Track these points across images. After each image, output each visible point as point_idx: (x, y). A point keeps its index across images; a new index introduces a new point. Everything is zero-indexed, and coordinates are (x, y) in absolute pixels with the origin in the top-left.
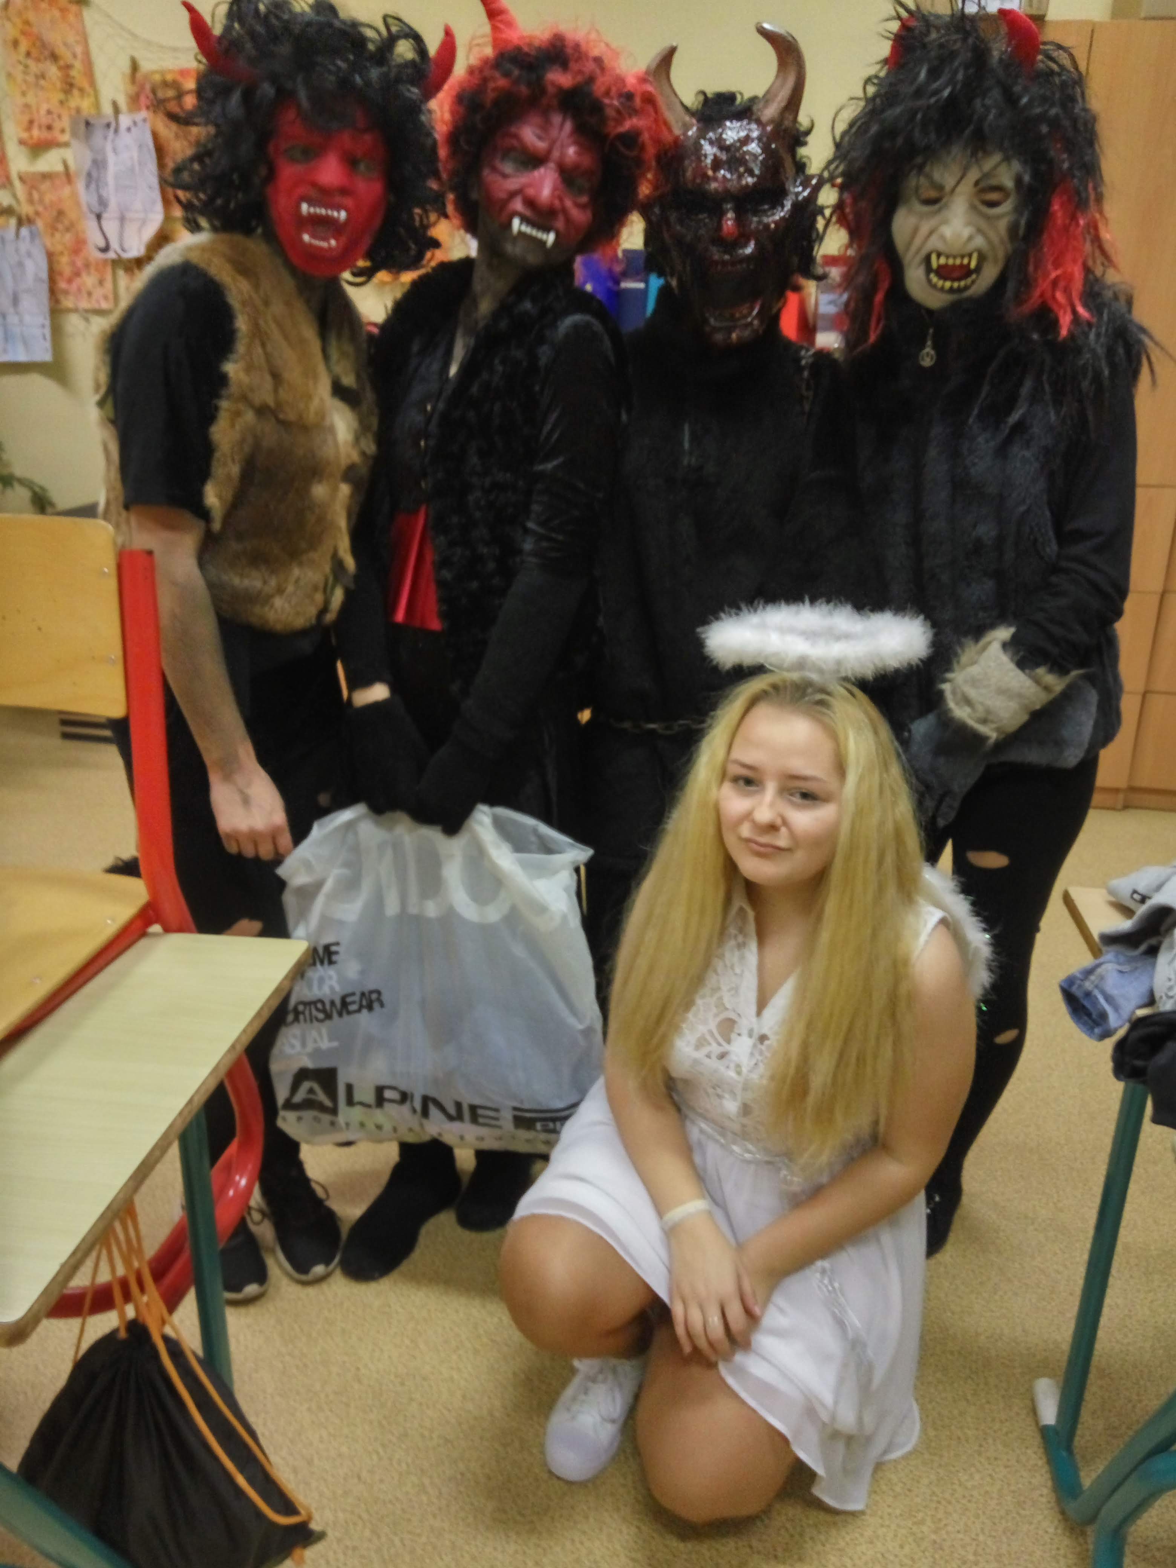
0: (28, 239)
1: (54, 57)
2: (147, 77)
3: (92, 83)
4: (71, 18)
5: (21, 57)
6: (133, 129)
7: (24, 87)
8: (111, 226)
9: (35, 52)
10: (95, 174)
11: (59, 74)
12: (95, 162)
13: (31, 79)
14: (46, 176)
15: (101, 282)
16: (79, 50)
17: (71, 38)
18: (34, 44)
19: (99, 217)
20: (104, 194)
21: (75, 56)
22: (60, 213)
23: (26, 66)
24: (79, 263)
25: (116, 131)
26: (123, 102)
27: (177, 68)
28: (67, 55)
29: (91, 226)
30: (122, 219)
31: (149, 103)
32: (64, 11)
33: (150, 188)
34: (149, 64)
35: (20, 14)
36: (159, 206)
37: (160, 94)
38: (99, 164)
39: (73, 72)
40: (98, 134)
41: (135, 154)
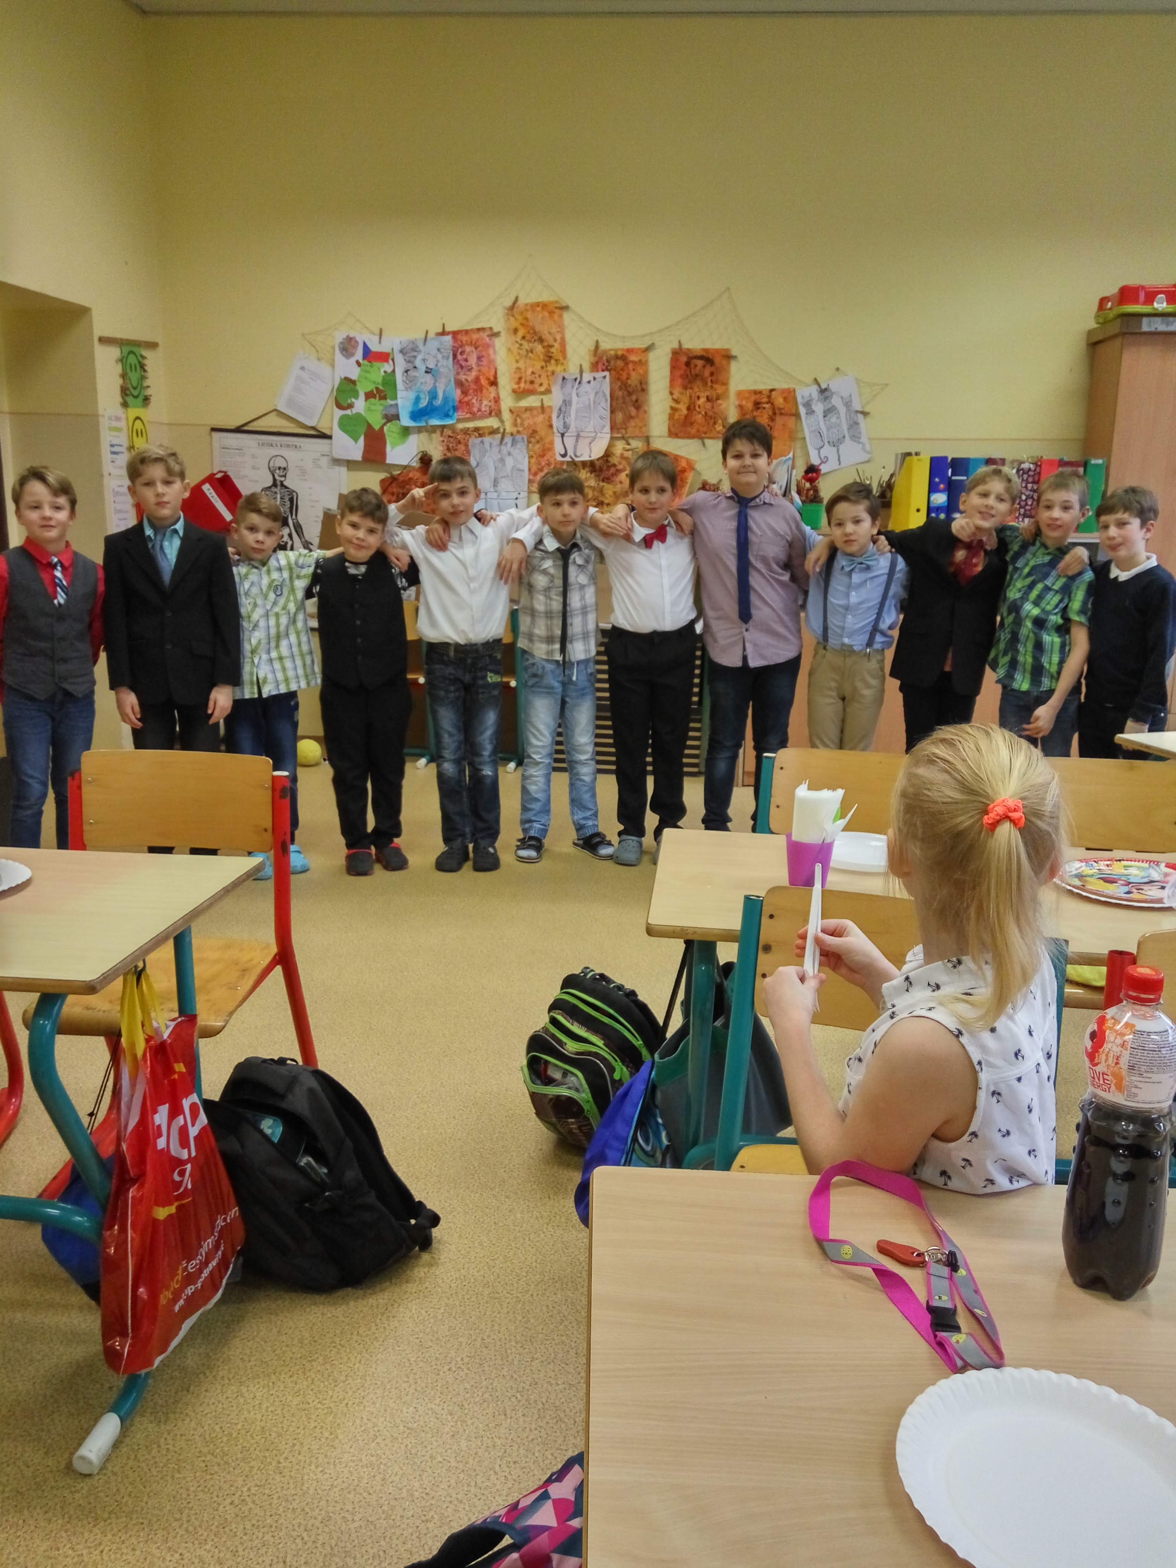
0: (509, 444)
1: (541, 340)
2: (605, 352)
3: (565, 356)
4: (556, 317)
5: (518, 340)
6: (593, 382)
7: (518, 358)
8: (569, 442)
9: (528, 337)
10: (563, 409)
11: (543, 350)
12: (564, 401)
13: (523, 352)
14: (527, 409)
16: (558, 337)
17: (554, 330)
18: (529, 332)
19: (563, 435)
20: (568, 421)
21: (555, 340)
22: (535, 432)
24: (542, 463)
25: (580, 383)
26: (586, 366)
27: (625, 348)
28: (549, 339)
29: (558, 441)
30: (578, 436)
31: (604, 367)
32: (551, 313)
33: (601, 418)
34: (607, 345)
35: (522, 313)
36: (607, 429)
37: (612, 363)
38: (567, 403)
39: (553, 350)
40: (569, 385)
41: (592, 397)
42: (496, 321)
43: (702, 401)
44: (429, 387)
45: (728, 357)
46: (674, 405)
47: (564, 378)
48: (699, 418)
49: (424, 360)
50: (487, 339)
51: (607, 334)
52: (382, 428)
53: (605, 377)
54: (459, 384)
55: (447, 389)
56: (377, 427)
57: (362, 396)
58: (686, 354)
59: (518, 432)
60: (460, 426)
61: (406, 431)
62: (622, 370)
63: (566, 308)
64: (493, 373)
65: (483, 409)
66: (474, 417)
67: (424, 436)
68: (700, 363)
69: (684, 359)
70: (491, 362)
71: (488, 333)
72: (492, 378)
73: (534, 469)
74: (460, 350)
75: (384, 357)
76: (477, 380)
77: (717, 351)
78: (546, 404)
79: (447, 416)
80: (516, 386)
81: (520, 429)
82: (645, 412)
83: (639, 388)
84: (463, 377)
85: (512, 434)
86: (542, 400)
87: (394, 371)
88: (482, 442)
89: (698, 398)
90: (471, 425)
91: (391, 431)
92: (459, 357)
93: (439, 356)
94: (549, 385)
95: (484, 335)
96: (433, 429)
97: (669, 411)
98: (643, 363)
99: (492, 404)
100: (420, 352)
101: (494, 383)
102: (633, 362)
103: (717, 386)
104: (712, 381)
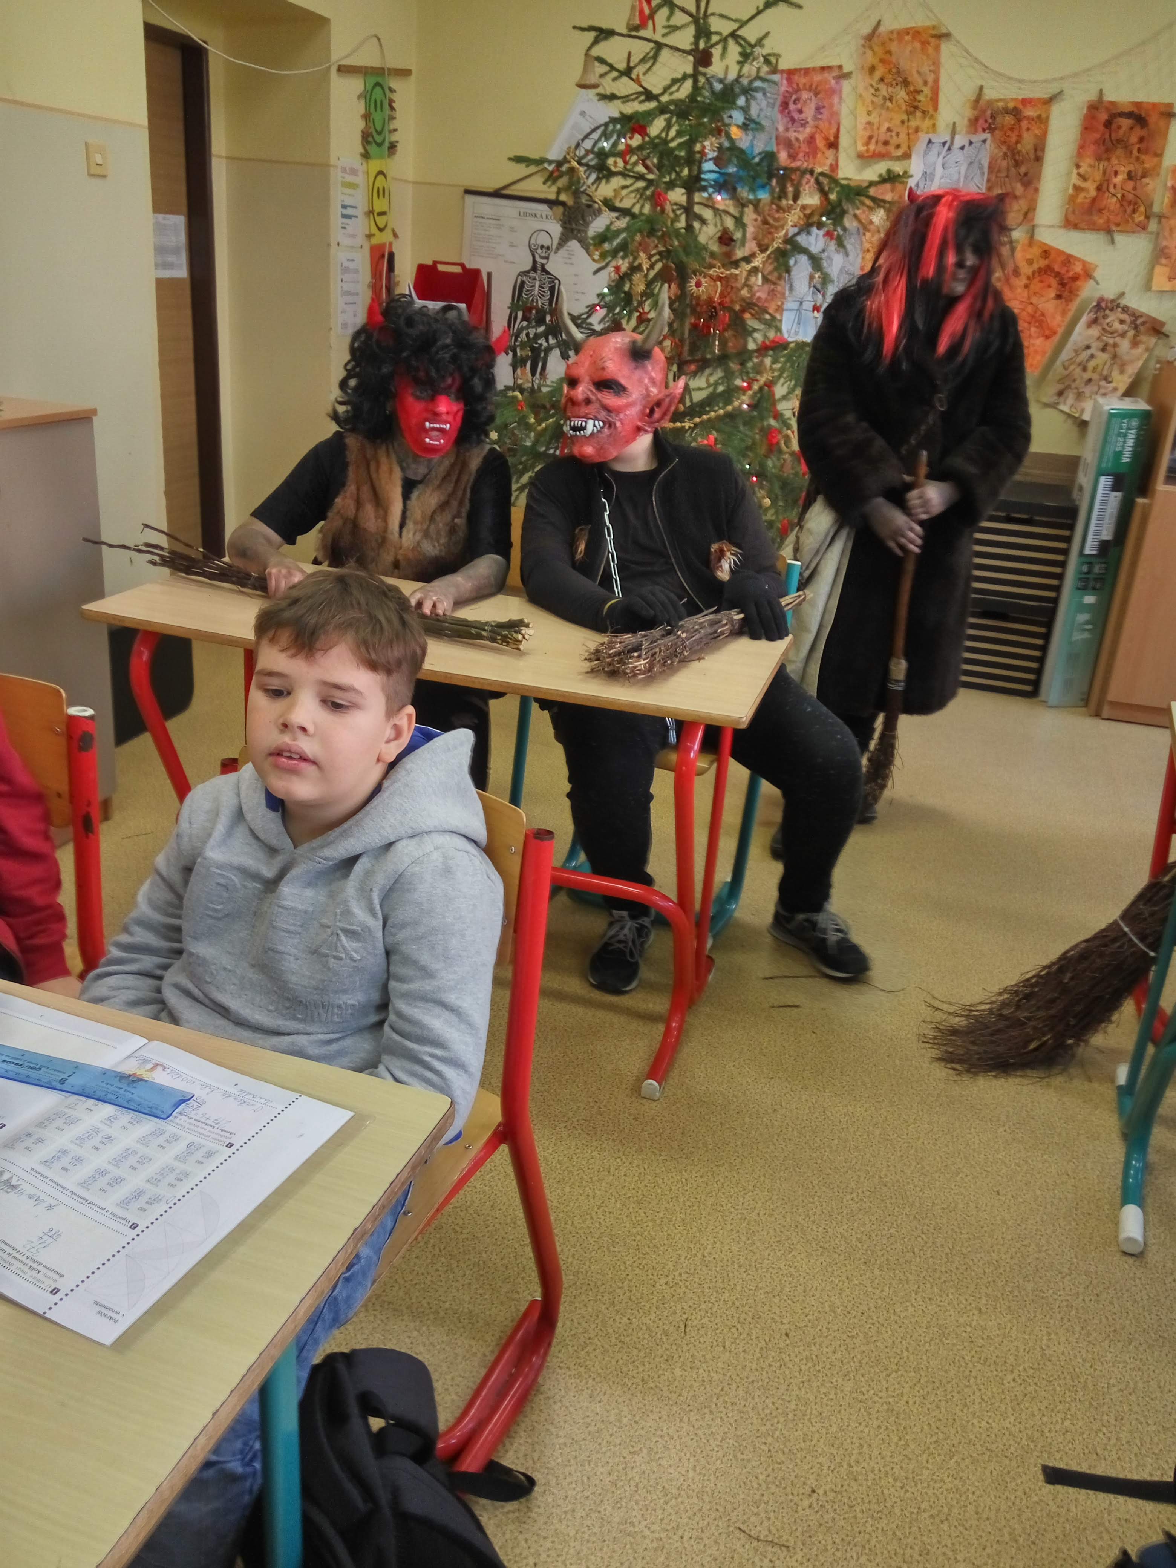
1: (906, 83)
2: (990, 103)
3: (935, 108)
4: (931, 50)
5: (875, 82)
6: (967, 148)
7: (870, 108)
9: (888, 78)
10: (921, 185)
11: (907, 98)
12: (924, 174)
13: (879, 101)
16: (930, 79)
17: (925, 69)
18: (890, 72)
21: (925, 83)
23: (877, 90)
25: (950, 148)
26: (962, 124)
27: (1020, 97)
28: (916, 81)
31: (986, 126)
32: (925, 43)
34: (994, 92)
35: (883, 44)
37: (999, 119)
38: (927, 175)
39: (920, 97)
40: (935, 150)
42: (848, 56)
43: (1120, 178)
45: (1169, 114)
46: (1078, 183)
47: (930, 142)
48: (1112, 202)
50: (833, 82)
51: (996, 77)
53: (984, 141)
58: (1107, 109)
62: (1013, 129)
63: (946, 36)
64: (833, 130)
68: (1126, 123)
69: (1103, 117)
70: (835, 114)
71: (835, 73)
72: (832, 139)
74: (794, 97)
76: (811, 140)
77: (1155, 105)
80: (861, 148)
82: (1037, 190)
83: (1032, 156)
84: (792, 135)
86: (894, 170)
89: (1116, 173)
92: (792, 106)
94: (909, 146)
95: (829, 76)
97: (1070, 191)
98: (1043, 121)
101: (833, 145)
102: (1030, 119)
103: (1143, 157)
104: (1139, 150)
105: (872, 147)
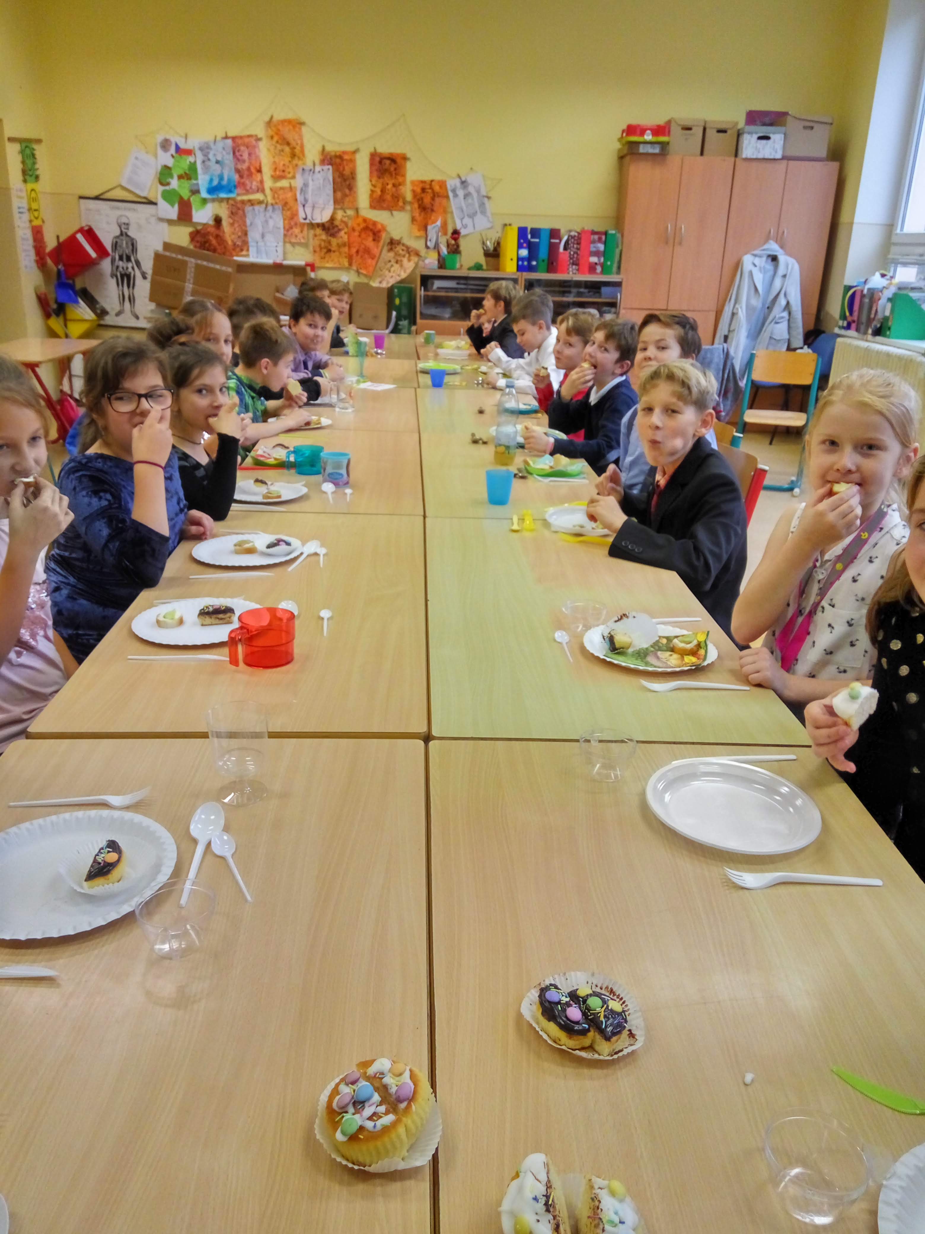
0: (271, 210)
1: (288, 144)
2: (329, 153)
3: (303, 155)
4: (297, 129)
5: (274, 143)
6: (321, 172)
7: (274, 155)
8: (308, 210)
9: (280, 141)
10: (304, 189)
11: (290, 151)
12: (304, 184)
13: (277, 152)
14: (282, 188)
15: (302, 232)
16: (299, 142)
17: (296, 137)
18: (280, 139)
19: (304, 206)
20: (307, 197)
21: (297, 144)
22: (286, 203)
24: (292, 223)
25: (314, 172)
26: (317, 162)
27: (341, 150)
28: (293, 143)
29: (301, 210)
30: (314, 207)
31: (328, 163)
32: (294, 127)
33: (328, 195)
34: (329, 148)
35: (275, 126)
36: (332, 202)
37: (334, 160)
38: (306, 185)
39: (296, 151)
40: (307, 173)
41: (321, 181)
42: (259, 130)
43: (390, 186)
44: (219, 172)
45: (405, 158)
46: (373, 188)
47: (303, 169)
48: (388, 197)
49: (215, 155)
50: (254, 142)
51: (329, 141)
52: (189, 200)
53: (329, 169)
54: (238, 171)
55: (229, 174)
56: (186, 198)
57: (176, 177)
58: (379, 156)
59: (276, 203)
60: (239, 198)
61: (205, 201)
62: (340, 164)
63: (302, 124)
64: (258, 164)
65: (253, 187)
66: (248, 192)
67: (216, 204)
68: (388, 162)
69: (378, 159)
70: (258, 158)
71: (255, 138)
72: (258, 168)
73: (287, 227)
74: (237, 149)
75: (189, 152)
76: (249, 169)
77: (398, 155)
78: (293, 185)
79: (230, 191)
80: (273, 173)
81: (278, 201)
82: (355, 192)
83: (351, 177)
84: (239, 167)
85: (272, 205)
86: (290, 183)
87: (195, 162)
88: (254, 209)
89: (388, 184)
90: (245, 198)
91: (195, 201)
92: (237, 154)
93: (224, 153)
94: (294, 173)
95: (252, 140)
96: (221, 200)
97: (369, 192)
98: (352, 161)
99: (259, 185)
100: (211, 149)
101: (259, 171)
102: (346, 160)
103: (399, 177)
104: (396, 174)
105: (278, 173)
